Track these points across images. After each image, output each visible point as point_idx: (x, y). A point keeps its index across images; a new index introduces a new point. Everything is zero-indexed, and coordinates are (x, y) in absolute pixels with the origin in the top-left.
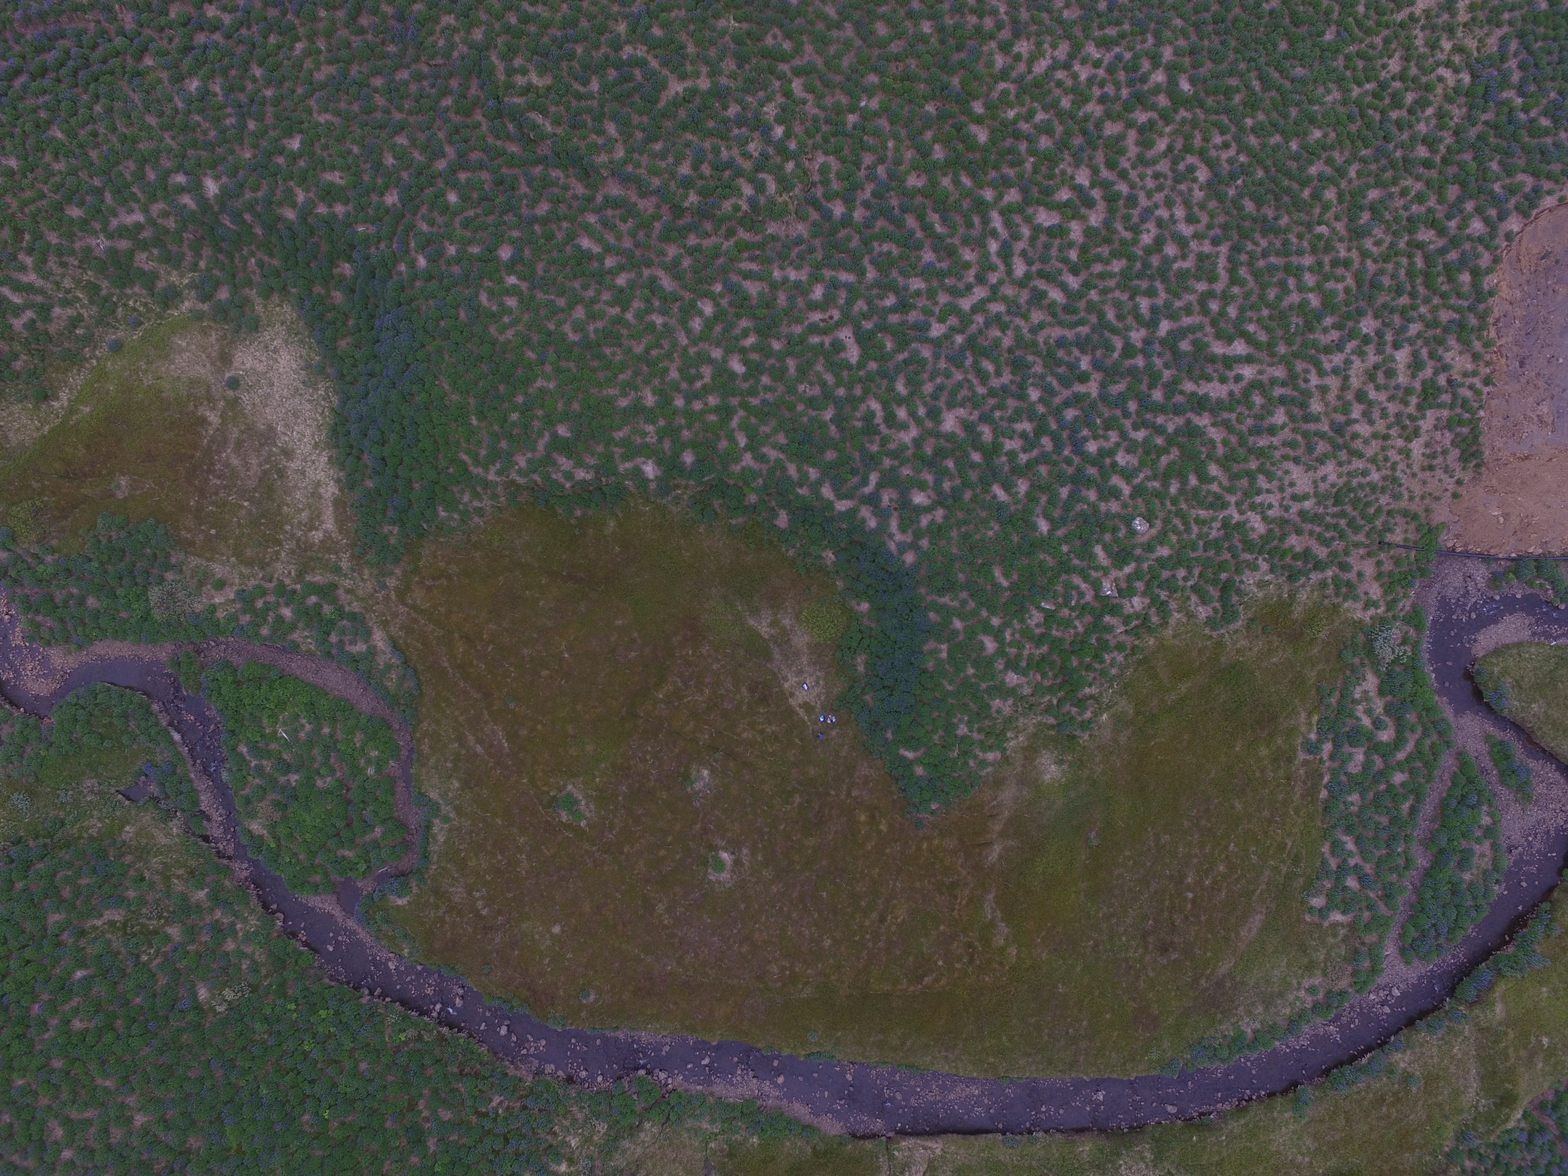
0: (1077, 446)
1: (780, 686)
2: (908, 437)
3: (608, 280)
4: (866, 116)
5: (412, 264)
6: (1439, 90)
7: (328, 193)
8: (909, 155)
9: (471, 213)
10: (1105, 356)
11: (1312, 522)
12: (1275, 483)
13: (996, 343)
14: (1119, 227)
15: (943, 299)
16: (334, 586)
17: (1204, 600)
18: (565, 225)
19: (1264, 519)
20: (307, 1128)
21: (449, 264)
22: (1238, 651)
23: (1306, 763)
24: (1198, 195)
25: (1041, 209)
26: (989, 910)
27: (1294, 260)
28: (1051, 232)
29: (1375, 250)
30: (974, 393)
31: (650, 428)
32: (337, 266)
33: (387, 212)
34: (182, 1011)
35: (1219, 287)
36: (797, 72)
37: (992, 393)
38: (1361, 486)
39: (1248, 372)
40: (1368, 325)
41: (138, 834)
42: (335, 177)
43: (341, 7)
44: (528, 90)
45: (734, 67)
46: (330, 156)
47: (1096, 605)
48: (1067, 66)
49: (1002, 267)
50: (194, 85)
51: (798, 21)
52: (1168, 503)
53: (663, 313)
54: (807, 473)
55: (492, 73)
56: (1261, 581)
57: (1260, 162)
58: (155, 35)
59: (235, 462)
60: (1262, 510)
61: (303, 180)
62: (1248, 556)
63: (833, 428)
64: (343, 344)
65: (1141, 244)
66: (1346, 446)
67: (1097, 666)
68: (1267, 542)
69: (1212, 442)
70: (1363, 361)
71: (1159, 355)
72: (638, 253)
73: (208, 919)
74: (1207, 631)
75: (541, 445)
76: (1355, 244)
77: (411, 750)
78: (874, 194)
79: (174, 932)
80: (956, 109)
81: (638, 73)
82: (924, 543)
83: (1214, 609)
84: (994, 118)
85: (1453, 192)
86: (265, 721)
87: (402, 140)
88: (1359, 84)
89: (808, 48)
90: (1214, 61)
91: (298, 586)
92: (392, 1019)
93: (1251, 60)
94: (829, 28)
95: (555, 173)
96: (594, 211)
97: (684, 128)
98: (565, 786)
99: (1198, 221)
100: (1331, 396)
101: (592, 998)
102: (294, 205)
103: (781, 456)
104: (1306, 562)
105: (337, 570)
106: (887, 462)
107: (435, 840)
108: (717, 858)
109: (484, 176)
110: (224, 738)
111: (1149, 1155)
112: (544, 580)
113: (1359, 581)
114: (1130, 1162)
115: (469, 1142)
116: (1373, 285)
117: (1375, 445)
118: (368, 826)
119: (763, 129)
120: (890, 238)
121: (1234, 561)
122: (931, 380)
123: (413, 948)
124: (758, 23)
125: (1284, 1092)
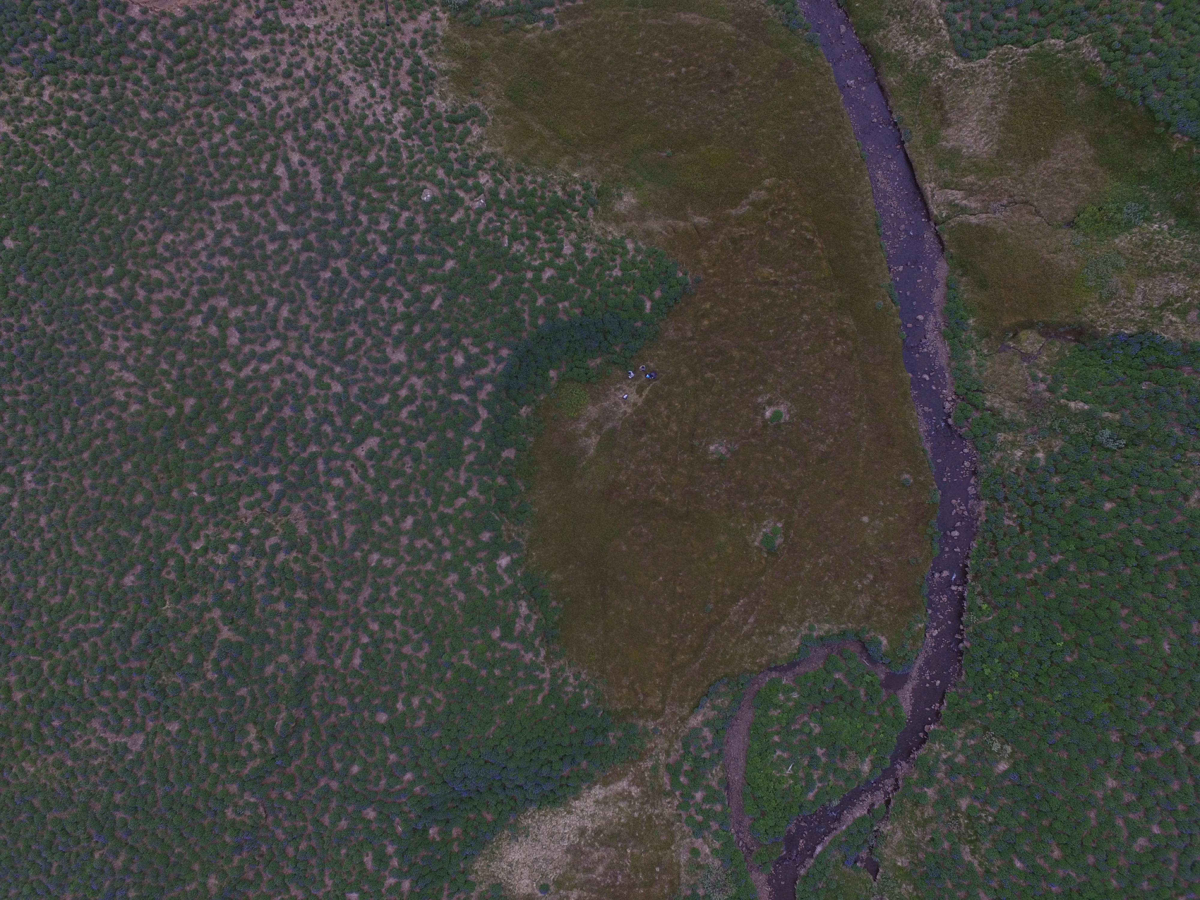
0: (385, 260)
1: (632, 415)
2: (418, 383)
3: (377, 636)
4: (203, 490)
5: (413, 783)
6: (60, 94)
8: (221, 450)
9: (361, 752)
10: (316, 262)
11: (387, 77)
12: (367, 112)
13: (331, 343)
14: (223, 284)
15: (313, 392)
16: (667, 766)
17: (468, 133)
18: (349, 681)
19: (395, 111)
20: (1075, 656)
21: (403, 756)
22: (498, 98)
23: (561, 22)
24: (183, 236)
25: (228, 343)
26: (743, 209)
27: (206, 154)
28: (242, 331)
29: (182, 100)
30: (374, 345)
31: (474, 570)
32: (434, 838)
33: (381, 813)
34: (1020, 778)
35: (242, 200)
36: (188, 549)
37: (368, 333)
38: (350, 52)
39: (295, 158)
40: (236, 87)
41: (901, 854)
42: (368, 860)
43: (245, 895)
44: (261, 738)
45: (198, 595)
46: (354, 868)
47: (494, 208)
48: (123, 358)
49: (278, 357)
51: (152, 560)
52: (404, 183)
53: (388, 588)
54: (469, 446)
55: (257, 769)
56: (441, 98)
57: (147, 200)
59: (601, 869)
60: (388, 115)
61: (378, 882)
62: (426, 114)
63: (430, 438)
64: (489, 817)
65: (231, 264)
66: (325, 72)
67: (539, 193)
68: (411, 103)
69: (351, 166)
70: (262, 81)
71: (303, 224)
72: (352, 622)
73: (947, 781)
74: (489, 124)
75: (513, 646)
76: (182, 116)
77: (770, 669)
78: (256, 464)
79: (964, 803)
80: (178, 427)
81: (224, 663)
82: (490, 346)
83: (472, 124)
84: (176, 398)
85: (126, 61)
86: (784, 786)
87: (326, 820)
88: (72, 150)
89: (169, 547)
90: (87, 256)
91: (677, 793)
92: (973, 618)
93: (78, 231)
94: (151, 536)
95: (315, 700)
96: (333, 662)
97: (252, 616)
98: (757, 548)
99: (202, 229)
100: (294, 94)
101: (907, 476)
102: (399, 884)
103: (463, 468)
104: (418, 72)
105: (655, 768)
106: (441, 391)
107: (830, 630)
108: (771, 419)
109: (333, 751)
110: (808, 813)
111: (881, 33)
112: (611, 613)
113: (420, 30)
114: (891, 44)
115: (1045, 530)
116: (207, 93)
117: (318, 52)
118: (836, 684)
119: (235, 559)
120: (283, 442)
121: (433, 122)
122: (373, 380)
123: (916, 621)
124: (163, 588)
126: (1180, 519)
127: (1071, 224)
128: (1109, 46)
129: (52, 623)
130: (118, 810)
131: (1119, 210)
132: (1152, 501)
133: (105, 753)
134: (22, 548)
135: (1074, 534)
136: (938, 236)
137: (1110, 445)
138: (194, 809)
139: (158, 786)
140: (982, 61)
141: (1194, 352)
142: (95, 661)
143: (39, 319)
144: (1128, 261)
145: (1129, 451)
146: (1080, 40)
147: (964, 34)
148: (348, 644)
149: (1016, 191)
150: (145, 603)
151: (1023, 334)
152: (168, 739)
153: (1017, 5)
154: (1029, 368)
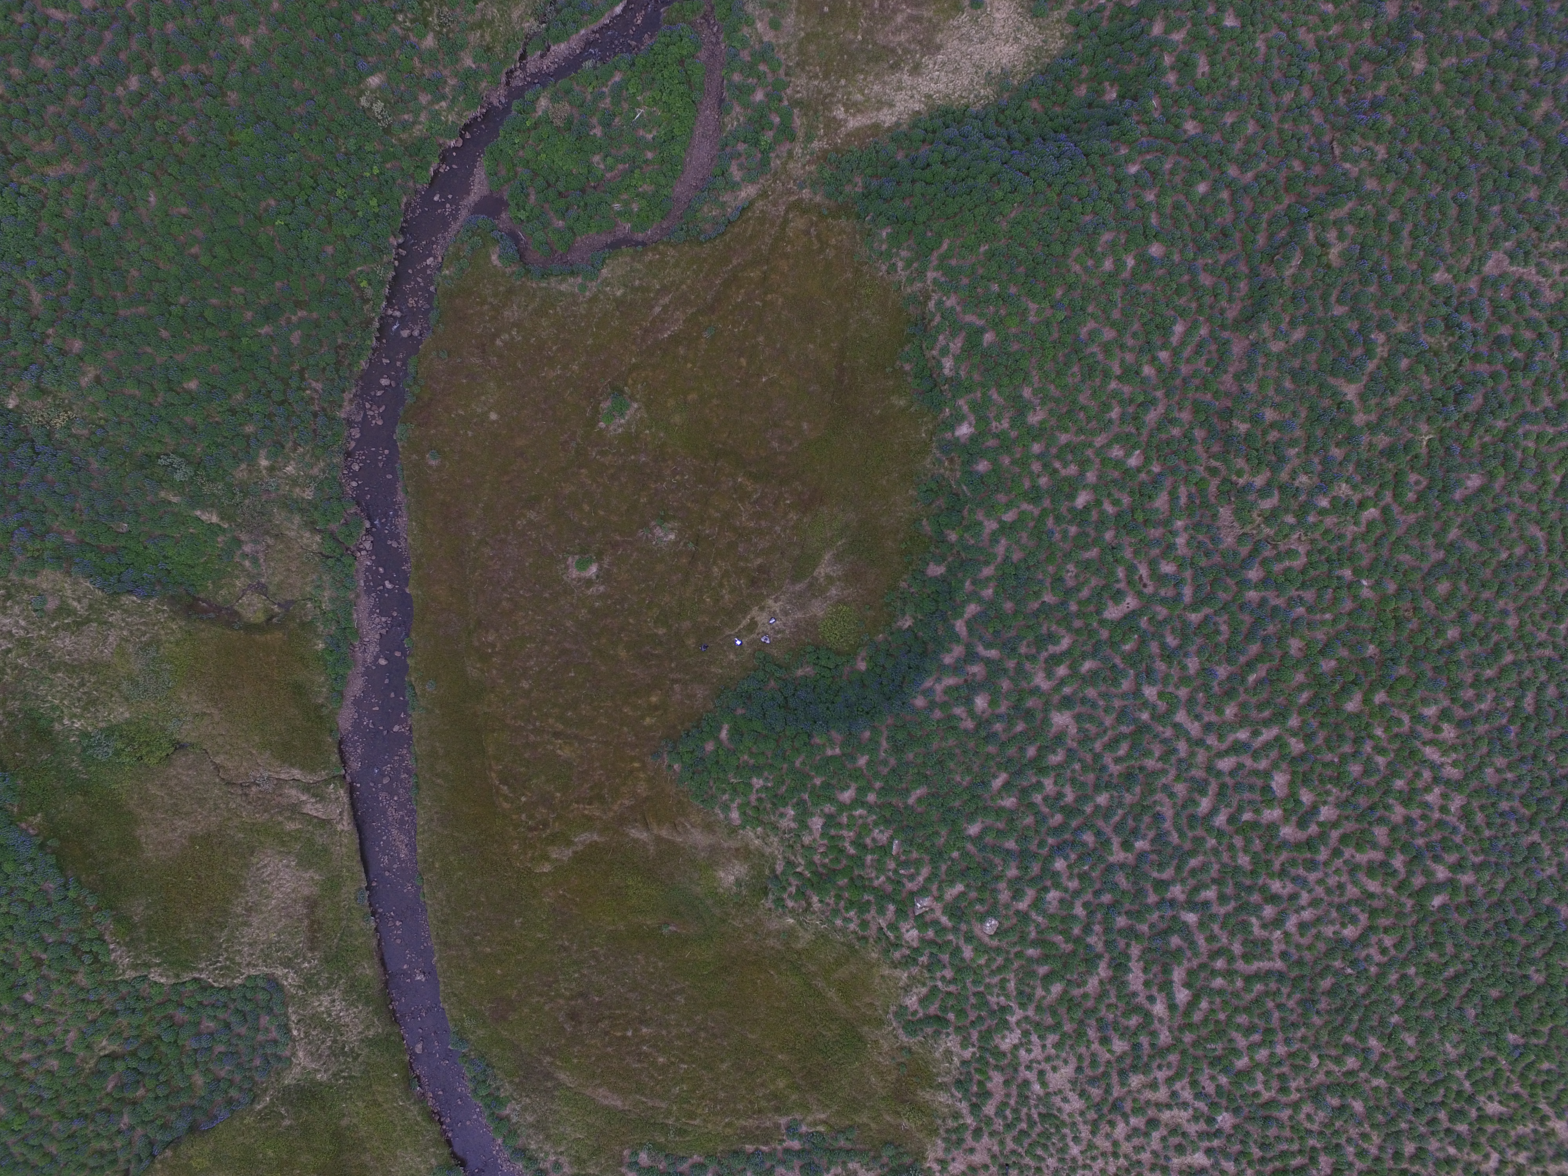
0: (1059, 849)
1: (768, 596)
2: (1040, 680)
3: (1145, 358)
4: (1353, 585)
5: (1128, 160)
6: (1474, 1157)
7: (1186, 64)
8: (1320, 635)
9: (1190, 210)
10: (1152, 863)
11: (1020, 1095)
12: (1053, 1051)
13: (1147, 753)
14: (1284, 856)
15: (1183, 692)
16: (793, 139)
17: (922, 1001)
18: (1194, 305)
19: (1016, 1047)
20: (263, 204)
21: (1135, 197)
22: (876, 1042)
23: (777, 1126)
24: (1329, 931)
25: (1288, 777)
26: (584, 838)
27: (1280, 1036)
28: (1266, 789)
29: (1302, 1116)
30: (1092, 740)
31: (1005, 424)
32: (1112, 86)
33: (1177, 127)
34: (355, 64)
35: (1240, 965)
36: (1385, 510)
37: (1097, 757)
38: (1064, 1137)
39: (1159, 1009)
40: (1225, 1119)
42: (1202, 66)
43: (1377, 43)
44: (1323, 246)
45: (1380, 447)
47: (904, 893)
48: (1436, 780)
49: (1224, 746)
51: (1437, 503)
52: (1017, 949)
53: (1122, 418)
54: (987, 587)
55: (1335, 206)
56: (951, 1053)
57: (1372, 989)
59: (899, 19)
60: (1025, 1043)
61: (1194, 37)
62: (975, 1036)
63: (1036, 605)
64: (1035, 105)
65: (1268, 881)
67: (842, 904)
68: (992, 1054)
69: (1085, 983)
70: (1188, 1121)
71: (1162, 917)
72: (1178, 382)
73: (446, 72)
74: (893, 1008)
75: (969, 318)
76: (1305, 1094)
77: (644, 244)
78: (1275, 609)
79: (429, 42)
80: (1374, 676)
81: (1358, 351)
82: (938, 714)
83: (915, 1012)
84: (1371, 715)
86: (649, 94)
87: (1250, 128)
88: (1468, 1076)
89: (1412, 518)
90: (1466, 927)
91: (786, 103)
92: (380, 271)
93: (1475, 964)
94: (1434, 536)
95: (1243, 287)
96: (1211, 332)
97: (1311, 409)
98: (636, 401)
99: (1302, 935)
100: (1148, 1095)
101: (433, 463)
102: (1167, 32)
103: (999, 559)
104: (978, 1095)
105: (809, 138)
106: (1011, 664)
107: (560, 282)
108: (590, 562)
109: (1227, 214)
110: (624, 56)
111: (371, 1033)
112: (834, 345)
113: (965, 1151)
114: (362, 1016)
115: (274, 367)
116: (1266, 1119)
117: (1106, 1145)
118: (563, 214)
119: (1323, 486)
120: (1234, 632)
121: (968, 1024)
122: (1100, 694)
123: (452, 279)
124: (1429, 464)
125: (454, 1155)
126: (110, 356)
127: (179, 746)
128: (96, 960)
130: (1536, 176)
131: (118, 753)
132: (139, 382)
133: (1542, 255)
135: (240, 357)
136: (344, 762)
137: (177, 460)
138: (1429, 164)
139: (1475, 202)
140: (253, 972)
141: (59, 558)
142: (1537, 379)
143: (1547, 853)
144: (117, 688)
145: (157, 449)
146: (130, 974)
147: (270, 1011)
148: (1187, 352)
149: (238, 800)
150: (1457, 448)
151: (260, 618)
152: (1450, 261)
153: (198, 1035)
154: (260, 575)
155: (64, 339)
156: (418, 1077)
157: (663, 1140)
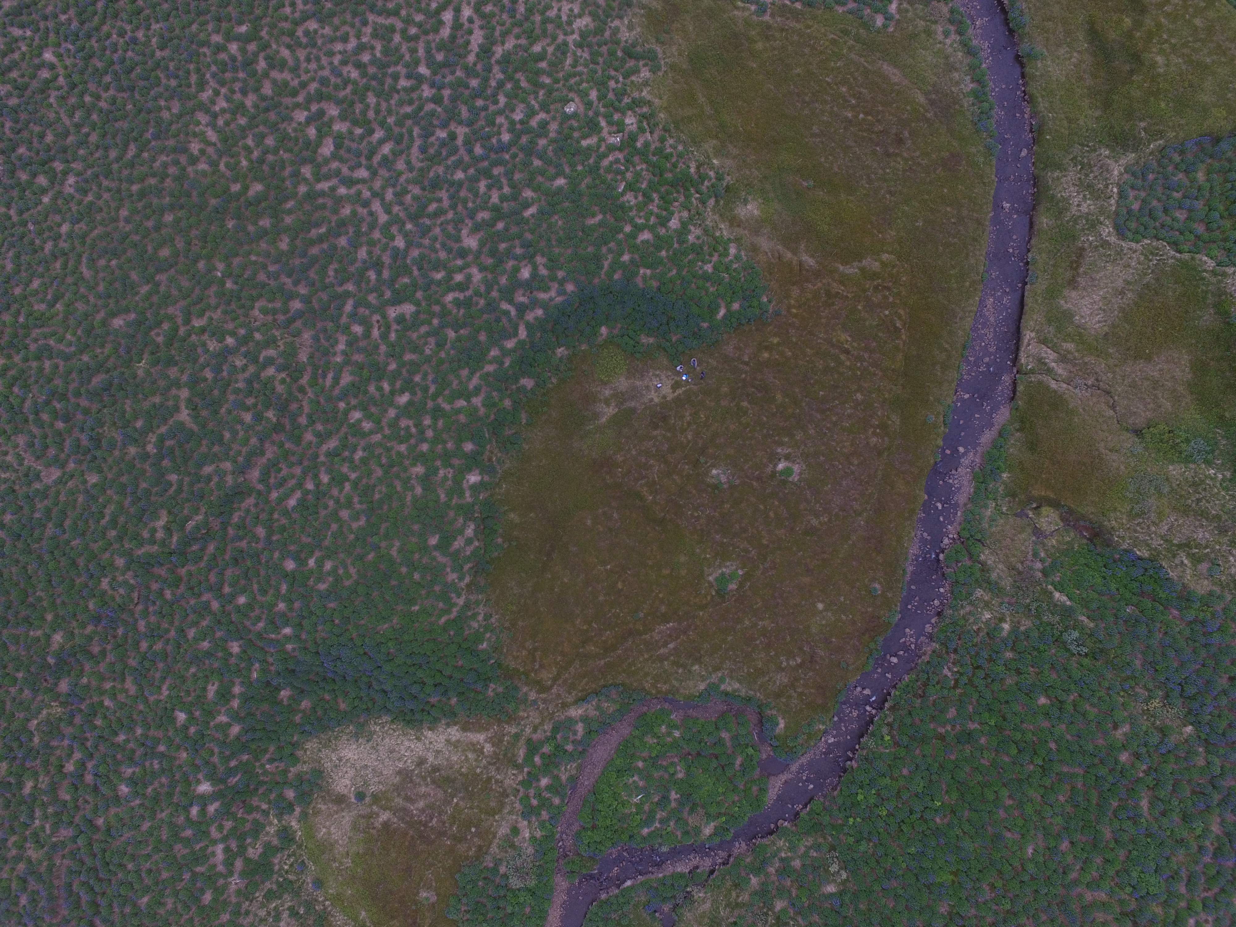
0: (503, 148)
1: (657, 405)
2: (477, 276)
3: (323, 488)
4: (228, 275)
5: (288, 638)
8: (263, 245)
9: (256, 586)
10: (438, 118)
12: (554, 4)
13: (416, 198)
14: (342, 94)
15: (376, 235)
16: (529, 741)
17: (636, 71)
18: (276, 516)
19: (580, 16)
20: (946, 821)
21: (291, 609)
22: (680, 55)
23: (772, 15)
24: (327, 31)
25: (319, 151)
26: (851, 270)
28: (338, 146)
30: (453, 221)
31: (441, 473)
32: (282, 700)
33: (245, 652)
34: (841, 906)
35: (399, 25)
36: (187, 321)
37: (454, 207)
42: (212, 690)
43: (82, 665)
44: (169, 529)
45: (176, 368)
46: (195, 690)
47: (626, 152)
48: (215, 116)
49: (359, 186)
50: (124, 789)
51: (149, 315)
52: (556, 86)
53: (354, 450)
54: (494, 357)
55: (151, 555)
56: (628, 27)
58: (81, 813)
59: (421, 804)
60: (572, 17)
61: (211, 714)
62: (607, 34)
63: (462, 332)
64: (343, 706)
65: (359, 80)
67: (674, 160)
68: (598, 17)
69: (515, 47)
71: (444, 77)
72: (306, 463)
73: (773, 878)
74: (660, 74)
75: (441, 559)
77: (666, 700)
78: (290, 276)
79: (780, 905)
80: (234, 205)
81: (169, 443)
82: (560, 274)
83: (645, 65)
84: (245, 177)
86: (626, 811)
87: (192, 633)
89: (170, 310)
90: (228, 4)
91: (526, 770)
92: (871, 744)
94: (159, 292)
95: (236, 518)
96: (269, 492)
97: (216, 412)
98: (709, 582)
99: (348, 34)
101: (877, 586)
102: (229, 725)
103: (478, 375)
105: (517, 736)
106: (495, 294)
107: (738, 690)
108: (782, 473)
109: (229, 574)
110: (635, 846)
111: (1057, 174)
112: (548, 575)
114: (1060, 188)
115: (975, 696)
118: (720, 742)
119: (226, 352)
120: (324, 268)
121: (610, 44)
122: (437, 252)
123: (819, 721)
124: (146, 346)
125: (1022, 65)
126: (1101, 742)
127: (1138, 433)
129: (25, 327)
131: (1188, 441)
132: (1084, 715)
133: (17, 471)
134: (32, 243)
135: (1000, 711)
136: (1014, 384)
137: (1073, 648)
138: (74, 563)
139: (50, 525)
140: (1134, 245)
141: (1188, 600)
142: (49, 383)
143: (154, 40)
144: (1172, 490)
145: (1086, 661)
146: (1230, 270)
147: (1129, 212)
148: (292, 483)
149: (1104, 378)
150: (122, 351)
151: (1045, 510)
152: (81, 487)
153: (1190, 210)
154: (1035, 544)
155: (1133, 765)
156: (1031, 131)
157: (861, 31)
